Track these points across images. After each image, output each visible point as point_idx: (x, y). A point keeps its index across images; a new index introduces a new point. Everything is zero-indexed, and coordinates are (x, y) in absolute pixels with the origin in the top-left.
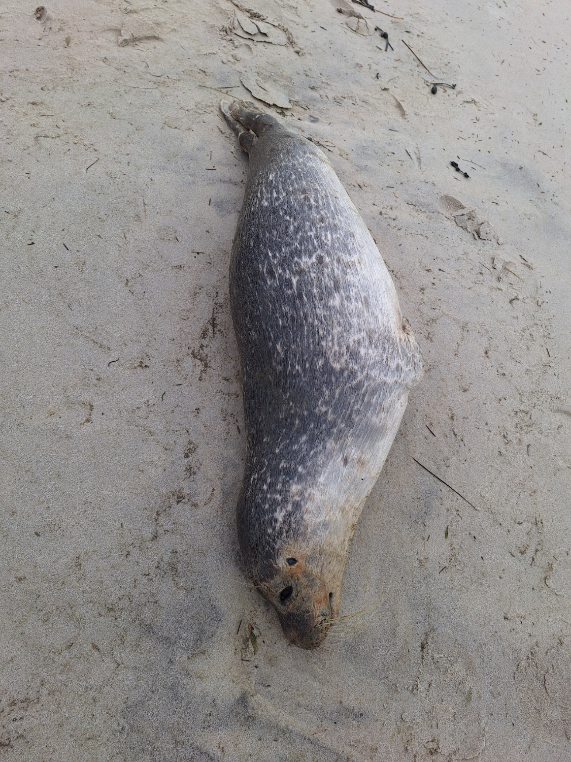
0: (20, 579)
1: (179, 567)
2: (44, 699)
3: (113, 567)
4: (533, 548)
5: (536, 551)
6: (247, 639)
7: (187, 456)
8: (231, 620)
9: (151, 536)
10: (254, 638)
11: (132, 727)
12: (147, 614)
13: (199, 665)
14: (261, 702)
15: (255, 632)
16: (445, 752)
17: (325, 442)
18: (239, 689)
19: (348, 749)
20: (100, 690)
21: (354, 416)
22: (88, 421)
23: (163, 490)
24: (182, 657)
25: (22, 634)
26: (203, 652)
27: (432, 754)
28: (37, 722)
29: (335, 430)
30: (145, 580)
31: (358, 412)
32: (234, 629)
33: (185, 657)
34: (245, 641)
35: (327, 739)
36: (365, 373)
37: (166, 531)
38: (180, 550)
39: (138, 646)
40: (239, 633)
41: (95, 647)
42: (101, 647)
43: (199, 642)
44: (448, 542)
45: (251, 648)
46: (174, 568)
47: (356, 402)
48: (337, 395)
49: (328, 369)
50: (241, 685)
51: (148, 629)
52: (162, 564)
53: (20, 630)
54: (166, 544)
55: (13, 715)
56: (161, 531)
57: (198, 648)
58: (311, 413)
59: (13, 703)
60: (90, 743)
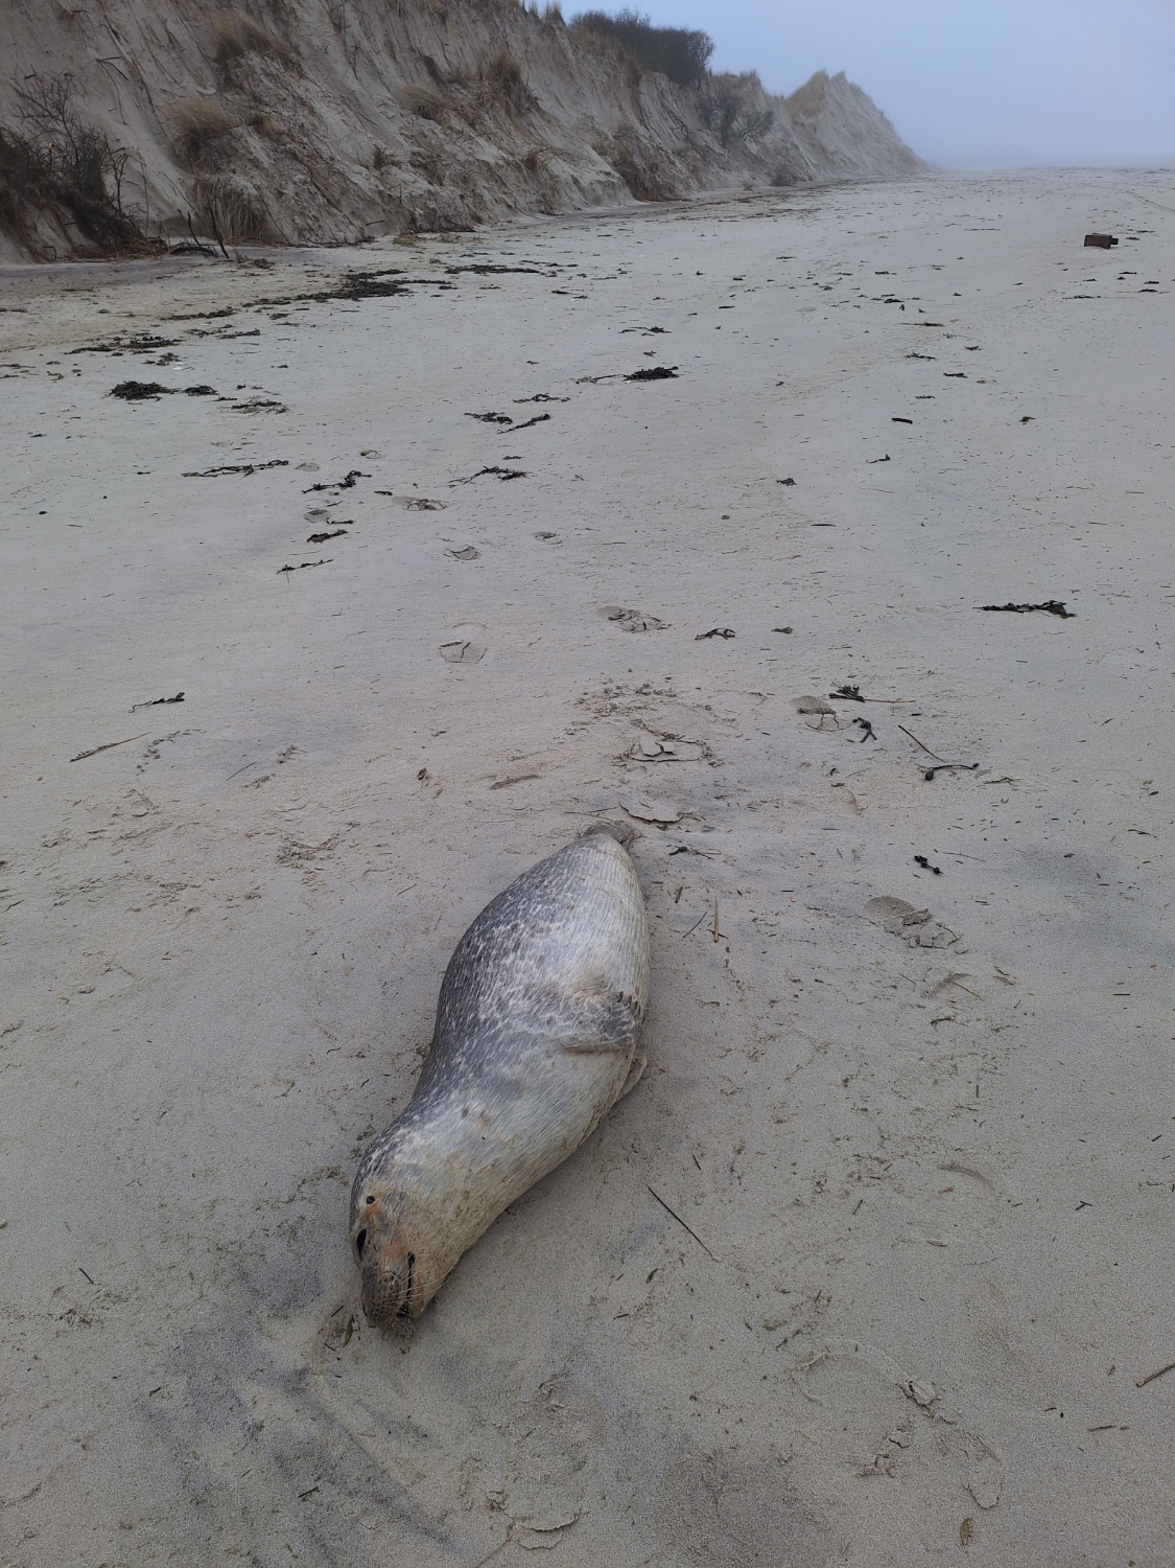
0: (162, 1206)
1: (300, 1233)
2: (132, 1300)
3: (240, 1216)
4: (793, 1327)
5: (797, 1333)
6: (343, 1331)
7: (360, 1139)
8: (331, 1299)
9: (287, 1199)
10: (350, 1331)
11: (186, 1349)
12: (250, 1264)
13: (276, 1326)
14: (319, 1383)
15: (355, 1325)
16: (511, 1512)
17: (450, 1092)
18: (304, 1362)
19: (390, 1463)
20: (176, 1311)
21: (484, 1066)
22: (283, 1095)
23: (320, 1165)
24: (263, 1310)
25: (142, 1246)
26: (286, 1317)
27: (493, 1508)
28: (118, 1316)
29: (463, 1080)
30: (262, 1233)
31: (490, 1062)
32: (331, 1310)
33: (265, 1314)
34: (339, 1332)
35: (370, 1445)
36: (506, 1021)
37: (303, 1198)
38: (308, 1218)
39: (227, 1287)
40: (335, 1317)
41: (191, 1275)
42: (195, 1277)
43: (286, 1306)
44: (648, 1287)
45: (343, 1340)
46: (293, 1231)
47: (490, 1051)
48: (474, 1045)
49: (476, 1022)
50: (310, 1361)
51: (244, 1276)
52: (285, 1225)
53: (141, 1243)
54: (299, 1208)
55: (103, 1304)
56: (299, 1196)
57: (281, 1312)
58: (448, 1065)
59: (108, 1295)
60: (147, 1348)
